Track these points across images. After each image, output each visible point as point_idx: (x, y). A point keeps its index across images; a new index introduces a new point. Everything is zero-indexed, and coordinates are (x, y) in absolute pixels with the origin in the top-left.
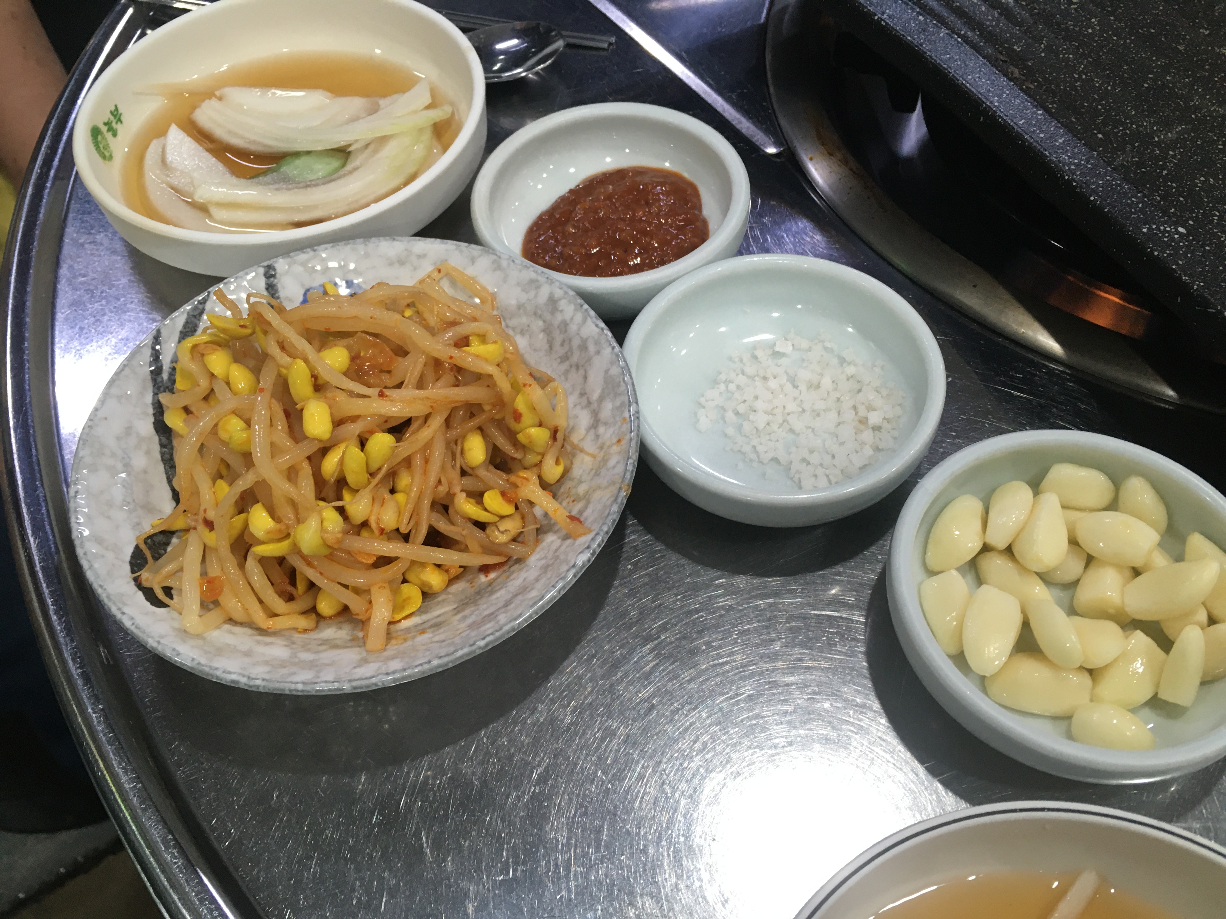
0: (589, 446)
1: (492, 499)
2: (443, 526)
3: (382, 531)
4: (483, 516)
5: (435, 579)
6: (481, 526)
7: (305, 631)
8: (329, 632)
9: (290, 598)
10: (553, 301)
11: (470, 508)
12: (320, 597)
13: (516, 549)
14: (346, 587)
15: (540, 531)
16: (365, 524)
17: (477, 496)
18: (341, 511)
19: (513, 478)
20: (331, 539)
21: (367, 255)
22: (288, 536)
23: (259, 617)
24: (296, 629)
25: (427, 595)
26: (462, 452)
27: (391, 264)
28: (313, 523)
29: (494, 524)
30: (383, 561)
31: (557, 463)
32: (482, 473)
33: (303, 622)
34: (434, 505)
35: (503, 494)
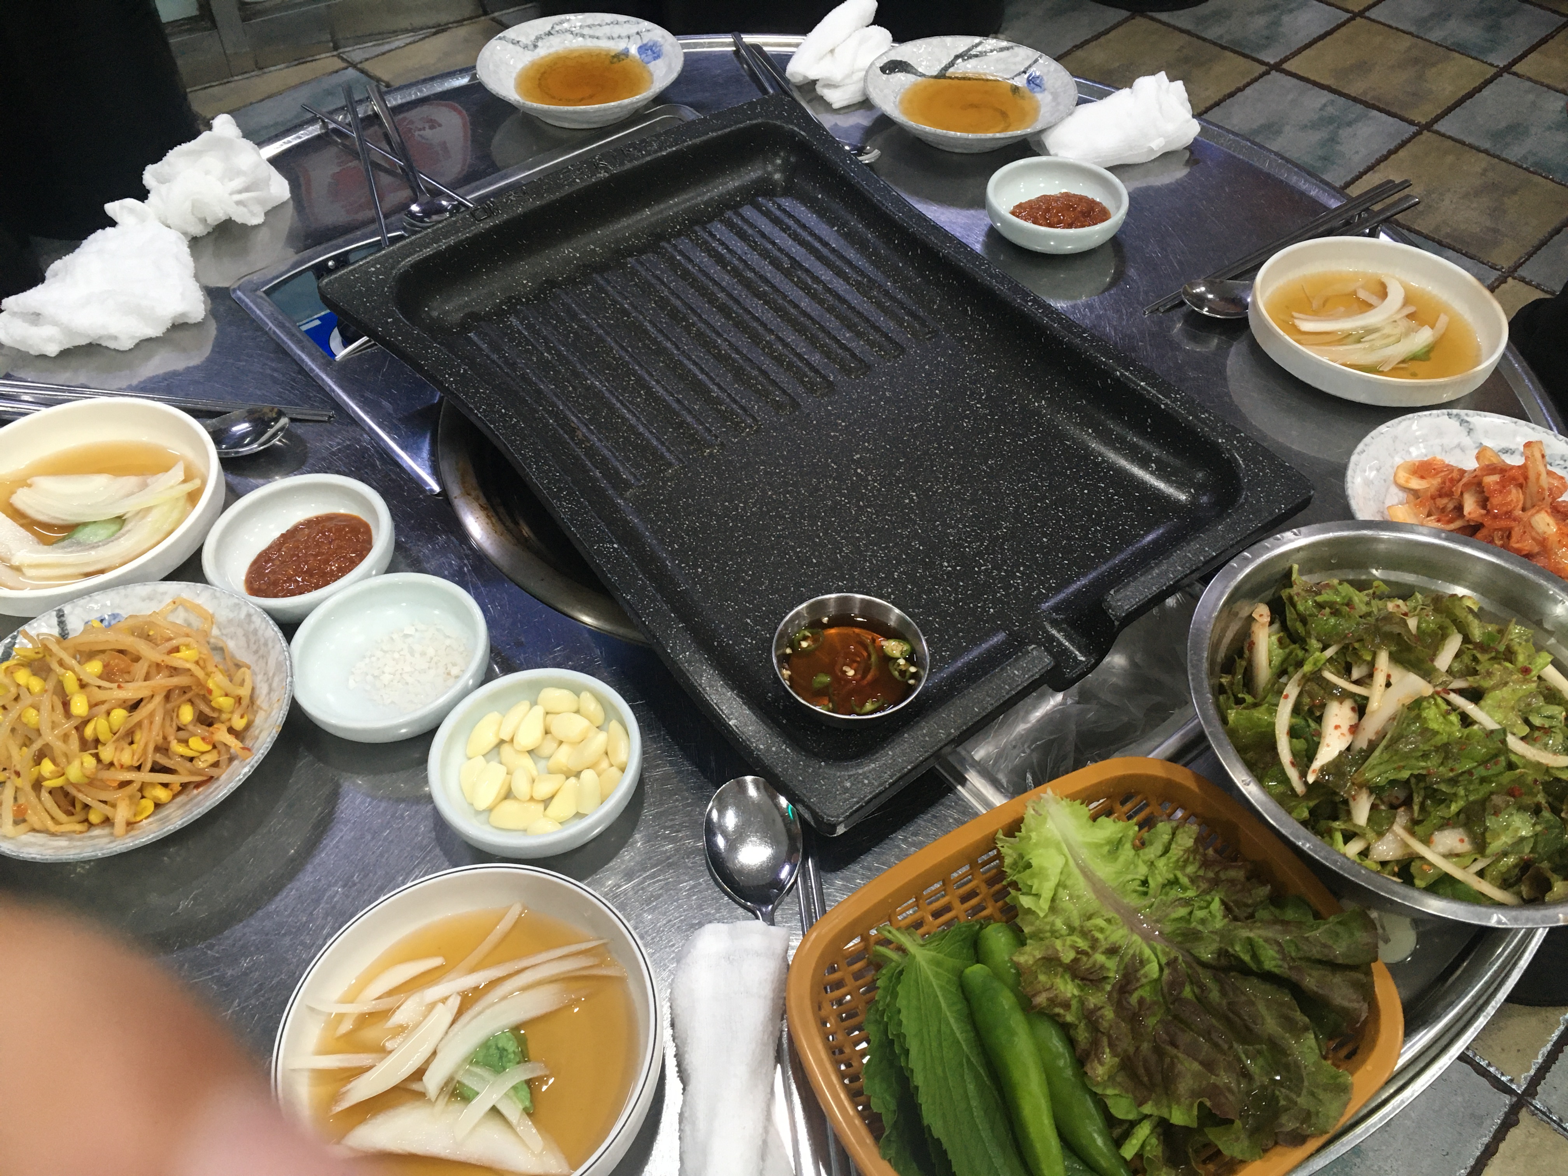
0: (265, 706)
1: (196, 744)
2: (163, 761)
3: (122, 766)
4: (190, 754)
5: (162, 794)
6: (191, 759)
7: (81, 832)
8: (96, 832)
9: (70, 814)
10: (249, 616)
11: (180, 749)
12: (91, 811)
13: (214, 772)
14: (105, 802)
15: (231, 760)
16: (112, 764)
17: (185, 742)
18: (97, 756)
19: (211, 729)
20: (88, 773)
21: (126, 596)
22: (63, 774)
23: (50, 823)
24: (74, 832)
25: (158, 806)
26: (178, 716)
27: (144, 600)
28: (76, 764)
29: (197, 757)
30: (124, 784)
31: (242, 717)
32: (191, 728)
33: (79, 827)
34: (157, 749)
35: (203, 739)
